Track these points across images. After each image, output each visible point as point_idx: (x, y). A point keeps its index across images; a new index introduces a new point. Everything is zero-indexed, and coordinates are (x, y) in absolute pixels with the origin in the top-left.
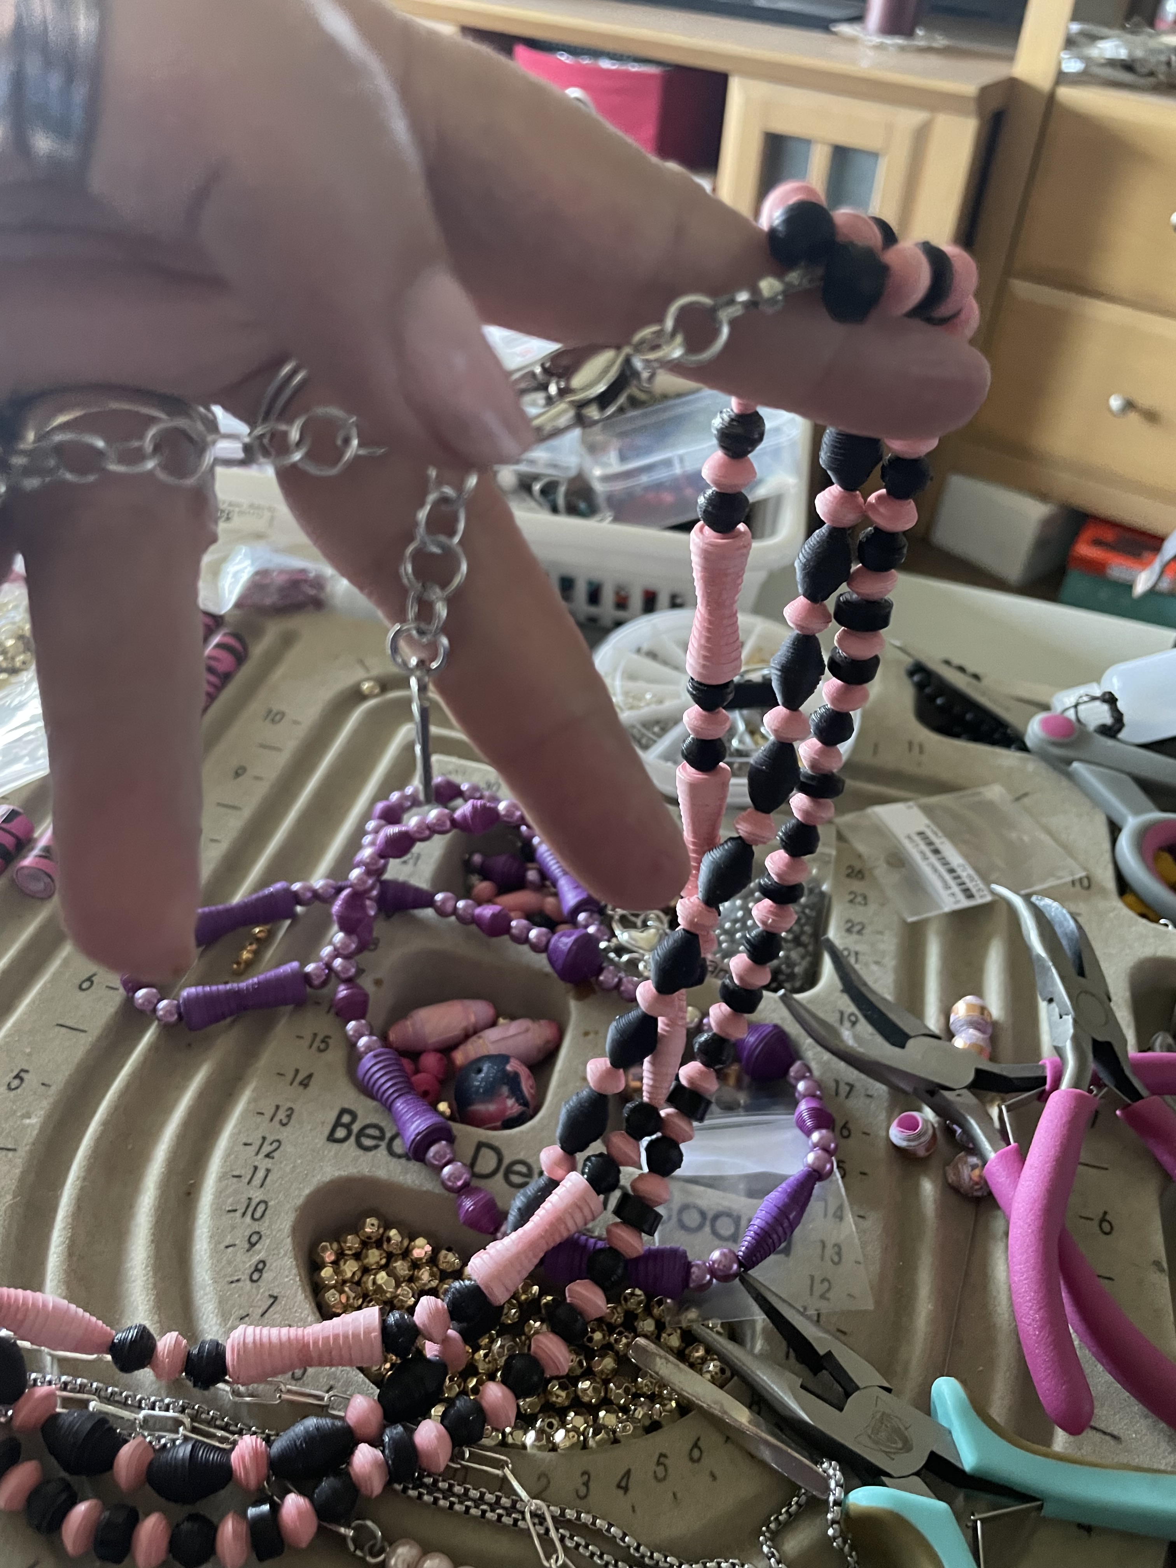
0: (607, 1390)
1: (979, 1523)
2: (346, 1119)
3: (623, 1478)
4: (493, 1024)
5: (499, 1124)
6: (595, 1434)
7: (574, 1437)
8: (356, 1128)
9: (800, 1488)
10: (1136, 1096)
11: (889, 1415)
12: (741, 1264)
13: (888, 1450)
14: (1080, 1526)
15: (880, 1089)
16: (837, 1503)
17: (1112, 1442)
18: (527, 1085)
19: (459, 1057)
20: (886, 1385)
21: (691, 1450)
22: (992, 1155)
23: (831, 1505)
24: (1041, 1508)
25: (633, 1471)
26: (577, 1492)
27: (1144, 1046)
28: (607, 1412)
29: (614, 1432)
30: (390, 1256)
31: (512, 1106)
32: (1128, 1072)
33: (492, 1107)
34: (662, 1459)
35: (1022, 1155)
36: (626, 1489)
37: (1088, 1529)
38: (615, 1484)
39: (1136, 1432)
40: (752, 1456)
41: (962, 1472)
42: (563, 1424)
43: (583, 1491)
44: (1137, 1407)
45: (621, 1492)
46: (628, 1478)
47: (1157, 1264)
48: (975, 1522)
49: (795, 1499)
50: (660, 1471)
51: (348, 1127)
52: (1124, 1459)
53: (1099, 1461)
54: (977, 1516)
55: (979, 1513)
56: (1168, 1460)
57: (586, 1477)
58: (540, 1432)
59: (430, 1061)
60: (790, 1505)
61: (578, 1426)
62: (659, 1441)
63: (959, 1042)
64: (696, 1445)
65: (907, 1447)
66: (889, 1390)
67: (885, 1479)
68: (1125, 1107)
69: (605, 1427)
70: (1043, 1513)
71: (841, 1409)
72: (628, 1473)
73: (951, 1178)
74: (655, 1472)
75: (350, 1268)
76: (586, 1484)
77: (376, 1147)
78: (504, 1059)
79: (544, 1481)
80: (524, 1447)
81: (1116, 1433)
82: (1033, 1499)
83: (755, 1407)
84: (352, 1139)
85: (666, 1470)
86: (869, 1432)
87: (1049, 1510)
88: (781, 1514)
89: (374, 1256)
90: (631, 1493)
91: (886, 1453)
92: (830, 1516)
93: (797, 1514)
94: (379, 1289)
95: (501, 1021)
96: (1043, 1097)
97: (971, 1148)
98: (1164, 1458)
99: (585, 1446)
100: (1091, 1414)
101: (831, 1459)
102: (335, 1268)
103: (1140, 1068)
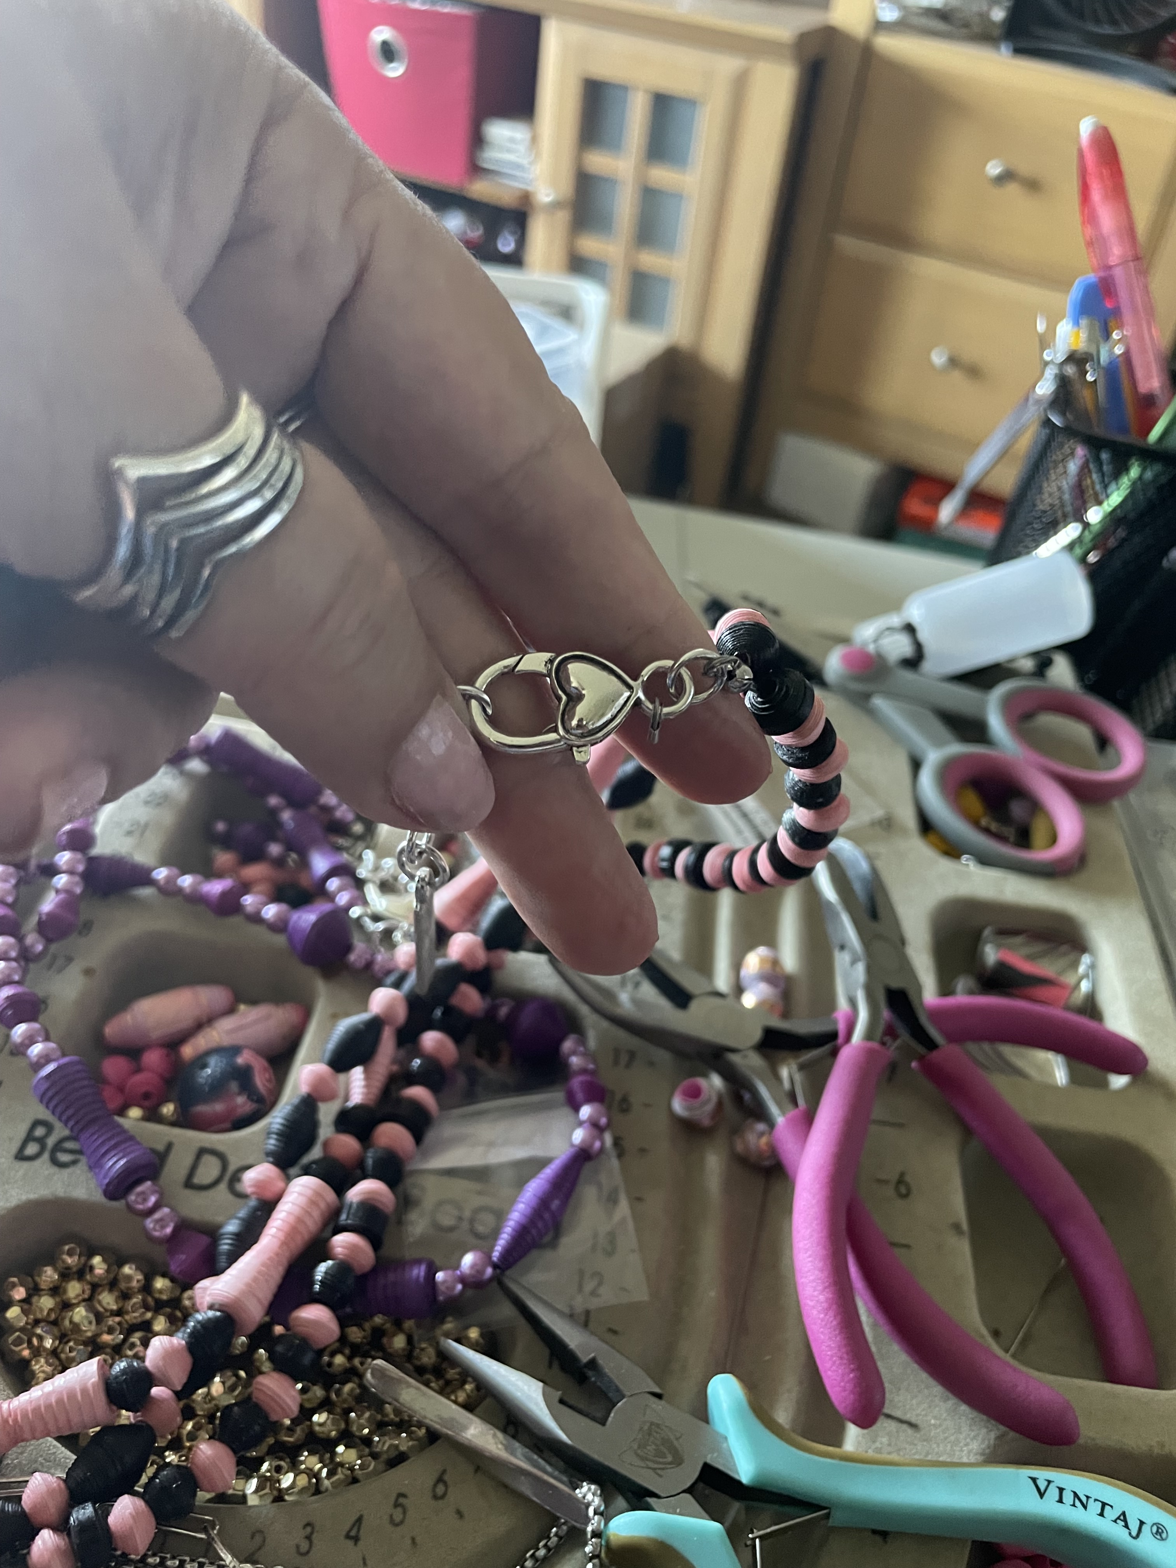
0: (347, 1421)
1: (757, 1541)
2: (40, 1132)
3: (354, 1525)
4: (231, 1010)
5: (228, 1125)
6: (330, 1474)
7: (303, 1481)
8: (51, 1141)
9: (559, 1518)
10: (931, 1045)
11: (658, 1426)
12: (495, 1266)
13: (656, 1466)
14: (875, 1532)
15: (662, 1056)
16: (597, 1534)
17: (910, 1431)
18: (261, 1080)
19: (188, 1051)
20: (657, 1390)
21: (435, 1485)
22: (780, 1120)
23: (589, 1536)
24: (827, 1516)
25: (365, 1517)
26: (298, 1547)
27: (945, 989)
28: (347, 1447)
29: (351, 1469)
30: (95, 1287)
31: (242, 1103)
32: (924, 1020)
33: (218, 1107)
34: (401, 1500)
35: (808, 1119)
36: (356, 1539)
37: (884, 1535)
38: (344, 1533)
39: (935, 1418)
40: (505, 1486)
41: (739, 1483)
42: (294, 1466)
43: (305, 1545)
44: (937, 1389)
45: (350, 1543)
46: (360, 1524)
47: (957, 1227)
48: (754, 1539)
49: (554, 1529)
50: (398, 1515)
51: (41, 1141)
52: (919, 1451)
53: (894, 1457)
54: (757, 1533)
55: (759, 1530)
56: (970, 1447)
57: (309, 1529)
58: (264, 1482)
59: (153, 1058)
60: (549, 1538)
61: (310, 1466)
62: (400, 1477)
63: (749, 1000)
64: (440, 1480)
65: (678, 1461)
66: (659, 1396)
67: (651, 1501)
68: (921, 1059)
69: (341, 1465)
70: (831, 1522)
71: (603, 1422)
72: (359, 1520)
73: (739, 1147)
74: (391, 1516)
75: (46, 1303)
76: (309, 1538)
77: (74, 1162)
78: (235, 1050)
79: (258, 1539)
80: (243, 1499)
81: (913, 1420)
82: (819, 1508)
83: (511, 1429)
84: (46, 1156)
85: (404, 1512)
86: (635, 1446)
87: (837, 1519)
88: (538, 1549)
89: (74, 1289)
90: (360, 1543)
91: (654, 1469)
92: (588, 1549)
93: (558, 1546)
94: (76, 1327)
95: (242, 1007)
96: (835, 1053)
97: (759, 1113)
98: (967, 1445)
99: (317, 1490)
100: (882, 1403)
101: (592, 1481)
102: (26, 1307)
103: (937, 1015)
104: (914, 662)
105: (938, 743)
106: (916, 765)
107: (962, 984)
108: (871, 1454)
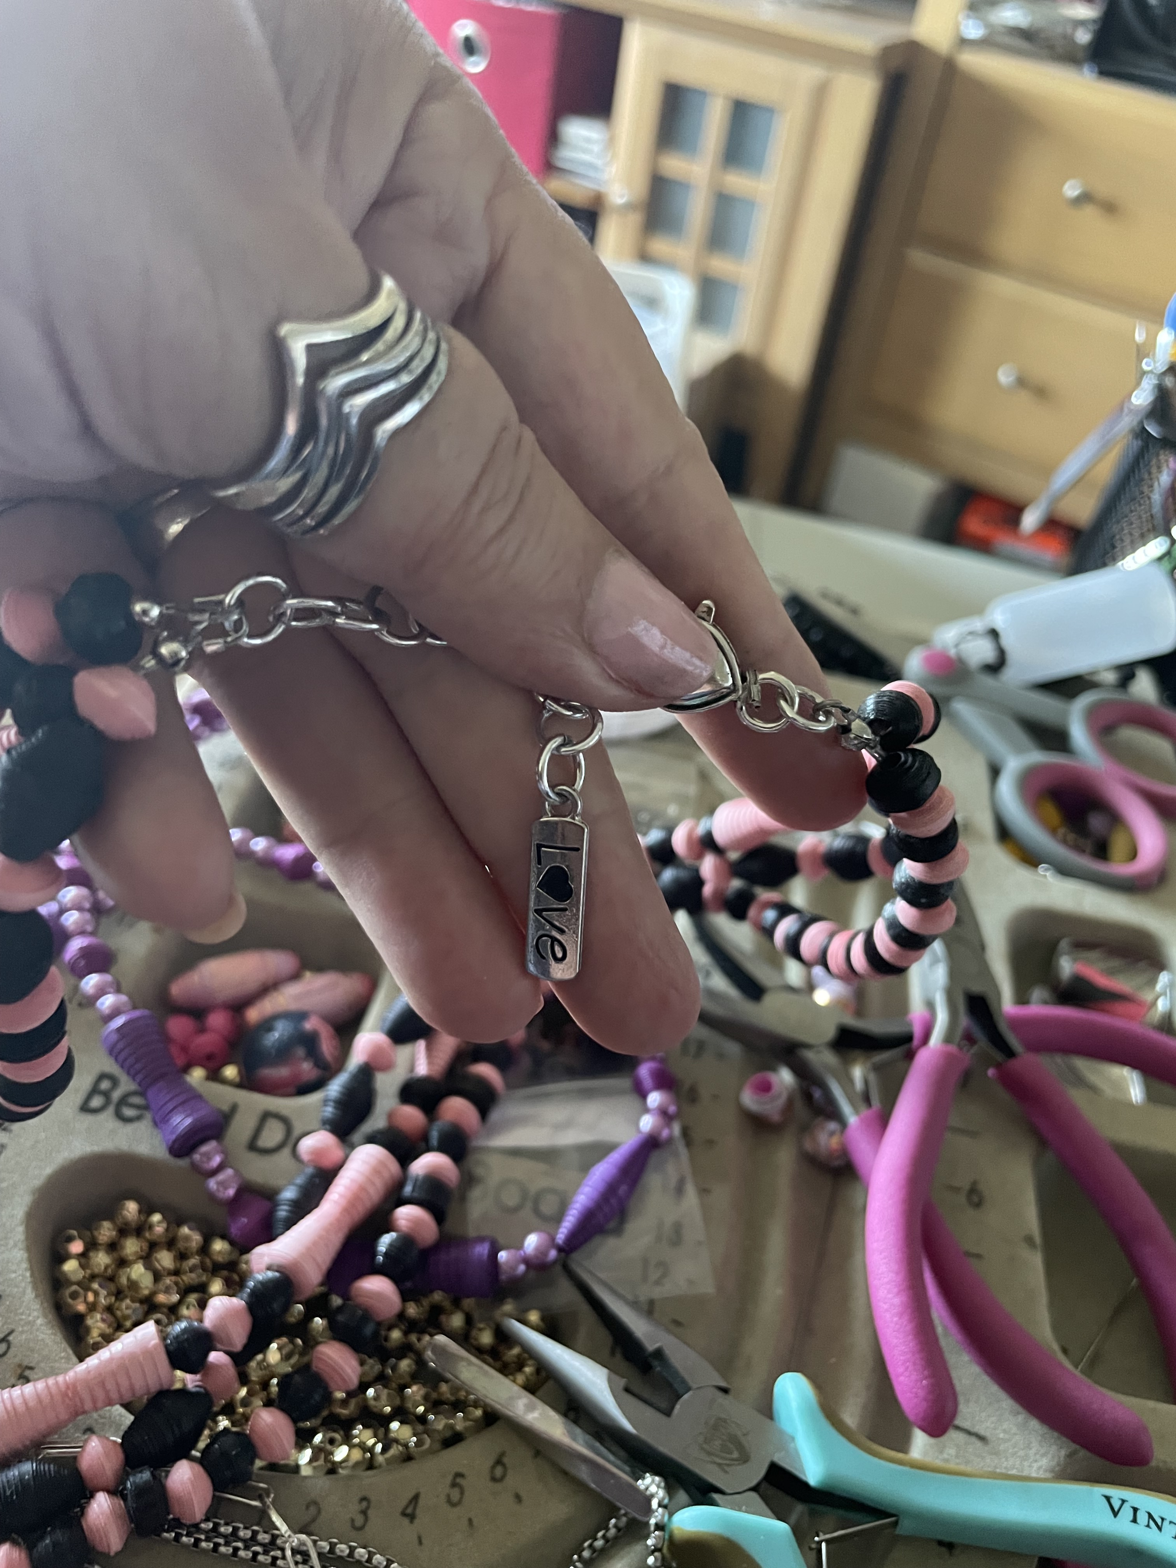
0: (403, 1398)
1: (824, 1545)
2: (105, 1085)
3: (410, 1502)
4: (295, 976)
5: (292, 1090)
6: (384, 1450)
7: (357, 1455)
8: (116, 1095)
9: (619, 1509)
10: (1009, 1053)
11: (725, 1421)
12: (560, 1249)
13: (720, 1461)
14: (941, 1543)
15: (733, 1048)
16: (659, 1527)
17: (978, 1444)
18: (327, 1047)
19: (253, 1014)
20: (723, 1384)
21: (493, 1468)
22: (852, 1119)
23: (652, 1528)
24: (896, 1523)
25: (422, 1497)
26: (353, 1521)
27: (1022, 998)
28: (402, 1422)
29: (406, 1446)
30: (153, 1246)
31: (307, 1069)
32: (1004, 1028)
33: (282, 1072)
34: (458, 1480)
35: (883, 1121)
36: (412, 1517)
37: (950, 1546)
38: (400, 1510)
39: (1004, 1431)
40: (565, 1473)
41: (805, 1485)
42: (347, 1439)
43: (359, 1521)
44: (1007, 1403)
45: (406, 1521)
46: (416, 1503)
47: (1029, 1240)
48: (820, 1543)
49: (613, 1521)
50: (455, 1495)
51: (106, 1094)
52: (989, 1463)
53: (962, 1468)
54: (823, 1537)
55: (825, 1534)
56: (1040, 1464)
57: (364, 1504)
58: (318, 1452)
59: (218, 1020)
60: (607, 1529)
61: (364, 1440)
62: (457, 1457)
63: (822, 997)
64: (499, 1462)
65: (745, 1458)
66: (725, 1391)
67: (716, 1496)
68: (998, 1066)
69: (396, 1441)
70: (899, 1531)
71: (668, 1413)
72: (416, 1498)
73: (808, 1146)
74: (448, 1496)
75: (102, 1259)
76: (364, 1512)
77: (138, 1118)
78: (300, 1016)
79: (313, 1510)
80: (296, 1468)
81: (982, 1432)
82: (888, 1515)
83: (572, 1414)
84: (111, 1110)
85: (462, 1493)
86: (701, 1439)
87: (906, 1527)
88: (596, 1539)
89: (131, 1246)
90: (416, 1521)
91: (719, 1465)
92: (650, 1542)
93: (616, 1538)
94: (134, 1285)
95: (308, 975)
96: (910, 1056)
97: (832, 1113)
98: (1036, 1461)
99: (370, 1465)
100: (954, 1414)
101: (655, 1473)
102: (83, 1261)
103: (1017, 1024)
104: (996, 667)
105: (1019, 750)
106: (995, 772)
107: (1038, 994)
108: (938, 1463)
